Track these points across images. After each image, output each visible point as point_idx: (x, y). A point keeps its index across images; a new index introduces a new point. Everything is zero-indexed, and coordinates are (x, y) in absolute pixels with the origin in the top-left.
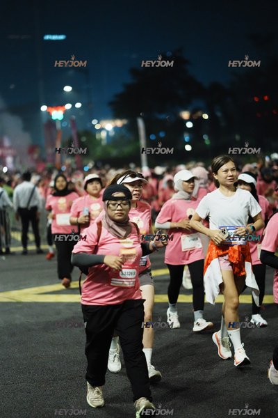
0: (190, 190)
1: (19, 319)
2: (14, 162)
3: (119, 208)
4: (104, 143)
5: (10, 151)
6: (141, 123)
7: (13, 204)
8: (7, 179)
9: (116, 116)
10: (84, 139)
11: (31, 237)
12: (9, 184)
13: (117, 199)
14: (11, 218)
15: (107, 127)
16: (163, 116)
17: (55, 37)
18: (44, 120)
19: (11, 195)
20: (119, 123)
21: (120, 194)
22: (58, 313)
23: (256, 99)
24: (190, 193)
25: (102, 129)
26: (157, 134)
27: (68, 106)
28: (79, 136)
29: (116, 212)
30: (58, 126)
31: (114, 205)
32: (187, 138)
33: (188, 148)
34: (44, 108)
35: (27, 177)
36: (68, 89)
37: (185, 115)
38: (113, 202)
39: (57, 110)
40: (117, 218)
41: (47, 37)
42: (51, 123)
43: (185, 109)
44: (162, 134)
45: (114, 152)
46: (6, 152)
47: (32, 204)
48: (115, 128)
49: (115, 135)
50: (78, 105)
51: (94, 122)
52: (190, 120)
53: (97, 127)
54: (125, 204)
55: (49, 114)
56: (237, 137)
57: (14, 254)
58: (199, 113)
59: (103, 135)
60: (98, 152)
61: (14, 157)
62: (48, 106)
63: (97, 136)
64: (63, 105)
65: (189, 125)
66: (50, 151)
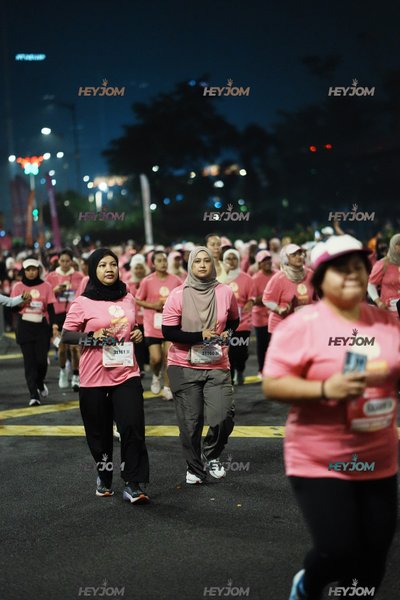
6: (144, 182)
9: (113, 171)
10: (67, 203)
15: (103, 187)
16: (179, 172)
20: (118, 180)
23: (312, 149)
25: (96, 189)
26: (172, 198)
27: (47, 156)
28: (59, 198)
30: (33, 185)
32: (218, 203)
34: (12, 159)
36: (46, 131)
37: (213, 170)
39: (31, 162)
42: (22, 180)
43: (212, 163)
44: (179, 198)
48: (115, 189)
50: (60, 155)
51: (87, 179)
52: (218, 178)
53: (90, 186)
55: (20, 167)
56: (285, 203)
58: (234, 168)
59: (99, 199)
60: (88, 224)
62: (16, 156)
63: (91, 199)
65: (219, 184)
66: (18, 220)
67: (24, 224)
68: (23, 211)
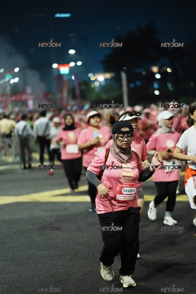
0: (170, 126)
1: (38, 213)
2: (34, 104)
3: (126, 139)
4: (97, 90)
5: (31, 97)
6: (123, 76)
7: (34, 133)
8: (29, 116)
9: (106, 70)
10: (83, 87)
11: (46, 156)
12: (31, 119)
13: (124, 133)
14: (32, 144)
15: (100, 79)
16: (139, 71)
17: (63, 15)
18: (55, 74)
19: (32, 127)
20: (108, 76)
21: (127, 129)
22: (66, 209)
24: (170, 128)
25: (96, 80)
26: (134, 83)
27: (72, 64)
28: (80, 85)
29: (124, 142)
30: (65, 78)
31: (122, 137)
32: (156, 86)
33: (157, 93)
34: (55, 66)
35: (43, 114)
36: (72, 52)
38: (121, 135)
39: (64, 67)
40: (124, 146)
41: (58, 15)
42: (60, 76)
43: (155, 65)
44: (138, 83)
45: (104, 96)
46: (28, 97)
47: (47, 133)
48: (106, 80)
49: (105, 85)
50: (79, 63)
51: (90, 75)
52: (159, 72)
53: (93, 78)
54: (129, 137)
55: (58, 70)
57: (34, 168)
58: (165, 68)
59: (97, 84)
60: (93, 96)
61: (34, 100)
62: (58, 64)
63: (92, 85)
64: (68, 63)
65: (158, 76)
66: (59, 96)
67: (62, 98)
68: (61, 91)
